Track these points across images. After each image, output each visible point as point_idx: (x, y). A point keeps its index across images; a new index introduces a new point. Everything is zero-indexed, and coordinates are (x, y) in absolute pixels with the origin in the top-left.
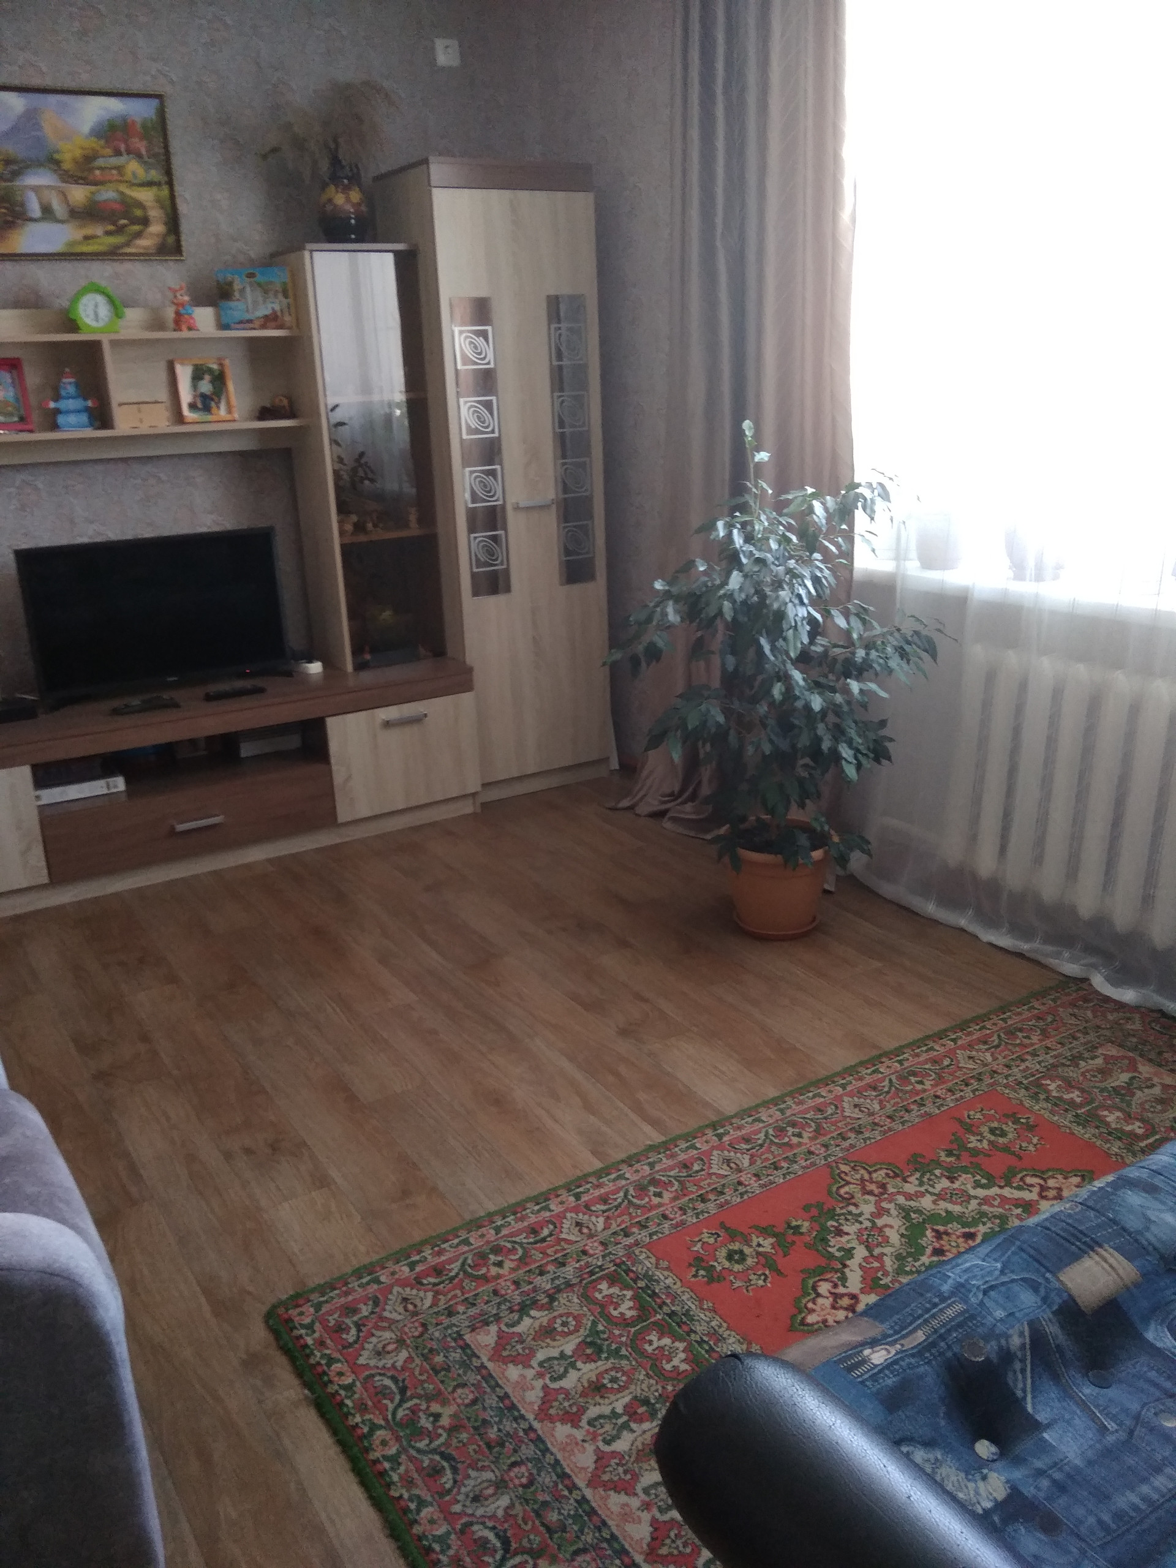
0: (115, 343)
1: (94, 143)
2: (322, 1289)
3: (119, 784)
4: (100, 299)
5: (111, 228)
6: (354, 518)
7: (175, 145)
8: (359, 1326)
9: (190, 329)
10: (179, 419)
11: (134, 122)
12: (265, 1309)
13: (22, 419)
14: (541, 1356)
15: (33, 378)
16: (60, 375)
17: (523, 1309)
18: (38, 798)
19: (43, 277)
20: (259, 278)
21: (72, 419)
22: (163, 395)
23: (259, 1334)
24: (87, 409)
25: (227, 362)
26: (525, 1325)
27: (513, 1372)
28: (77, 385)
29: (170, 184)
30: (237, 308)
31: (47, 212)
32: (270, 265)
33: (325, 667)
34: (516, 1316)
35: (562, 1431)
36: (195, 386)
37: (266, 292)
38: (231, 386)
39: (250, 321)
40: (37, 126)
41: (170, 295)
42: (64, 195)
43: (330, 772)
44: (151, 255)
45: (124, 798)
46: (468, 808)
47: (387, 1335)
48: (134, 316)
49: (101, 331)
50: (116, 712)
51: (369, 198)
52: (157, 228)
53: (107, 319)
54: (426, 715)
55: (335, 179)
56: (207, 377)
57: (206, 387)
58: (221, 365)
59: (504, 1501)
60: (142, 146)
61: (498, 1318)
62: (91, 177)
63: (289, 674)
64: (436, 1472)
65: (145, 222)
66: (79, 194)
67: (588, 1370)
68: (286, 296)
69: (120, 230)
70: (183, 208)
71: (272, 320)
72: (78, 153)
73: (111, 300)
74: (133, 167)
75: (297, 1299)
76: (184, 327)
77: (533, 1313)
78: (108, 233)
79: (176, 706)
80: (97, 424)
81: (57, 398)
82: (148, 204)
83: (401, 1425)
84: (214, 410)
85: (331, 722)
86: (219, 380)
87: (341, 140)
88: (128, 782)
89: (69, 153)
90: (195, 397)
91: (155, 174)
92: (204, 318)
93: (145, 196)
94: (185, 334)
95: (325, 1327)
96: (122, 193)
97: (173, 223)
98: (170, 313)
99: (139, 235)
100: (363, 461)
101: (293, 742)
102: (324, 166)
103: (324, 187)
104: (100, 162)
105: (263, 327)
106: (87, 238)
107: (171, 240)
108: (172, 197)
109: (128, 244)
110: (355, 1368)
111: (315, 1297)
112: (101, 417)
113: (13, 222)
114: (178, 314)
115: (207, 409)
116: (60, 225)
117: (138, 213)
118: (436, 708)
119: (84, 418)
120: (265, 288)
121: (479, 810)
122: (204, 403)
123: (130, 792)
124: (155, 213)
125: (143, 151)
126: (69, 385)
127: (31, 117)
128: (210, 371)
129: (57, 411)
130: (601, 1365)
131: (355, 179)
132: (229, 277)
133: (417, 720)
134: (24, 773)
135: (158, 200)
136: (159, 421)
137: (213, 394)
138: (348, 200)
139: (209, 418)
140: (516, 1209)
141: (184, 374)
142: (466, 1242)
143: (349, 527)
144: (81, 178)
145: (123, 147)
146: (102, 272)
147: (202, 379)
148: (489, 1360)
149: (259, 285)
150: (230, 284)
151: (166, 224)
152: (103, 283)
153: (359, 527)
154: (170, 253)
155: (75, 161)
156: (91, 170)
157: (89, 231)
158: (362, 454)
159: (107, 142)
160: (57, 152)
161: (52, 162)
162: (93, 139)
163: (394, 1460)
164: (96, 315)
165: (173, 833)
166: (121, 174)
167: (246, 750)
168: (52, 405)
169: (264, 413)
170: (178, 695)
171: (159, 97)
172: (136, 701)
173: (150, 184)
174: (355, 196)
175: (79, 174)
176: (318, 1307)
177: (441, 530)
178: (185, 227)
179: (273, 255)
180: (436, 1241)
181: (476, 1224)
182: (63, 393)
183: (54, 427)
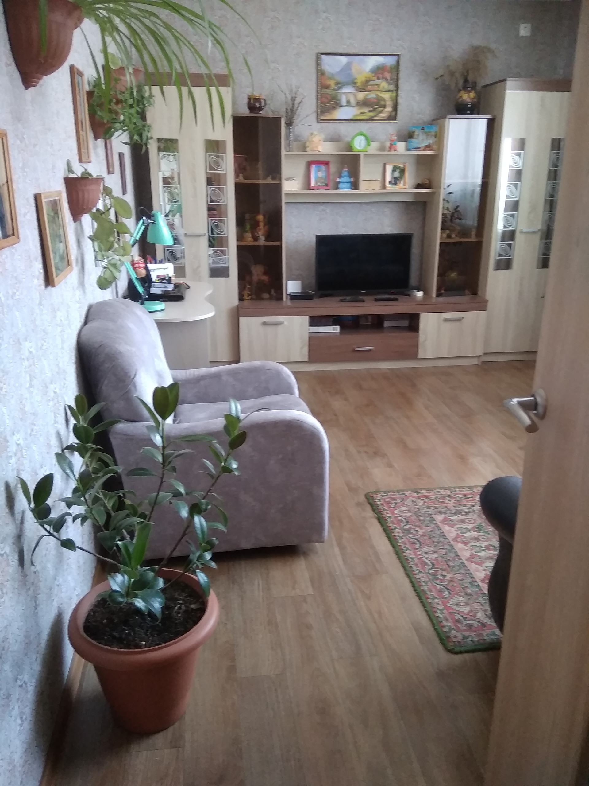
0: (365, 156)
1: (370, 75)
2: (385, 492)
3: (338, 329)
4: (362, 138)
5: (372, 109)
6: (448, 232)
7: (401, 75)
8: (396, 504)
9: (395, 151)
10: (384, 187)
11: (386, 66)
12: (365, 493)
13: (327, 185)
14: (458, 526)
15: (333, 168)
16: (343, 168)
17: (455, 513)
18: (309, 329)
19: (343, 129)
20: (426, 130)
21: (344, 185)
22: (379, 177)
23: (362, 499)
24: (350, 182)
25: (407, 164)
26: (455, 517)
27: (447, 528)
28: (349, 172)
29: (397, 91)
30: (415, 142)
31: (348, 103)
32: (431, 124)
33: (424, 294)
34: (452, 514)
35: (460, 546)
36: (392, 174)
37: (428, 135)
38: (407, 174)
39: (419, 148)
40: (350, 69)
41: (389, 136)
42: (355, 96)
43: (418, 337)
44: (385, 120)
45: (338, 334)
46: (475, 362)
47: (405, 508)
48: (374, 145)
49: (360, 151)
50: (342, 301)
51: (479, 95)
52: (389, 109)
53: (364, 146)
54: (463, 318)
55: (465, 88)
56: (398, 171)
57: (397, 174)
58: (404, 165)
59: (436, 556)
60: (388, 75)
61: (445, 513)
62: (367, 89)
63: (409, 295)
64: (414, 543)
65: (384, 106)
66: (361, 96)
67: (475, 534)
68: (436, 137)
69: (374, 110)
70: (400, 101)
71: (428, 147)
72: (364, 79)
73: (367, 139)
74: (384, 85)
75: (377, 492)
76: (392, 150)
77: (459, 515)
78: (370, 111)
79: (363, 301)
80: (353, 188)
81: (340, 177)
82: (386, 99)
83: (405, 530)
84: (398, 184)
85: (422, 316)
86: (403, 171)
87: (470, 72)
88: (341, 329)
89: (360, 79)
90: (392, 178)
91: (392, 87)
92: (401, 146)
93: (386, 96)
94: (392, 152)
95: (384, 501)
96: (377, 95)
97: (395, 108)
98: (388, 144)
99: (381, 112)
100: (457, 210)
101: (405, 323)
102: (461, 83)
103: (460, 91)
104: (371, 83)
105: (424, 150)
106: (361, 113)
107: (393, 114)
108: (397, 96)
109: (376, 116)
110: (393, 513)
111: (383, 494)
112: (355, 185)
113: (335, 107)
114: (391, 144)
115: (396, 183)
116: (352, 108)
117: (382, 103)
118: (468, 316)
119: (349, 185)
120: (427, 134)
121: (480, 364)
122: (395, 181)
123: (341, 332)
124: (389, 103)
125: (389, 78)
126: (345, 172)
127: (348, 66)
128: (400, 168)
129: (339, 182)
130: (480, 534)
131: (474, 87)
132: (414, 129)
133: (459, 320)
134: (306, 319)
135: (391, 98)
136: (376, 188)
137: (399, 178)
138: (469, 97)
139: (396, 187)
140: (460, 488)
141: (389, 169)
142: (439, 492)
143: (445, 235)
144: (363, 89)
145: (381, 76)
146: (365, 127)
147: (396, 171)
148: (440, 523)
149: (425, 133)
150: (414, 132)
151: (392, 107)
152: (365, 132)
153: (449, 236)
154: (393, 119)
155: (362, 82)
156: (367, 86)
157: (362, 111)
158: (458, 207)
159: (375, 74)
160: (356, 79)
161: (353, 83)
162: (370, 73)
163: (401, 538)
164: (360, 143)
165: (354, 351)
166: (379, 87)
167: (387, 324)
168: (338, 180)
169: (418, 186)
170: (364, 298)
171: (398, 55)
172: (349, 298)
173: (389, 91)
174: (472, 95)
175: (363, 88)
176: (383, 496)
177: (485, 239)
178: (400, 108)
179: (433, 120)
180: (427, 490)
181: (444, 488)
182: (343, 175)
183: (337, 188)
